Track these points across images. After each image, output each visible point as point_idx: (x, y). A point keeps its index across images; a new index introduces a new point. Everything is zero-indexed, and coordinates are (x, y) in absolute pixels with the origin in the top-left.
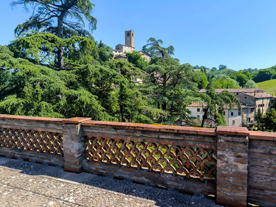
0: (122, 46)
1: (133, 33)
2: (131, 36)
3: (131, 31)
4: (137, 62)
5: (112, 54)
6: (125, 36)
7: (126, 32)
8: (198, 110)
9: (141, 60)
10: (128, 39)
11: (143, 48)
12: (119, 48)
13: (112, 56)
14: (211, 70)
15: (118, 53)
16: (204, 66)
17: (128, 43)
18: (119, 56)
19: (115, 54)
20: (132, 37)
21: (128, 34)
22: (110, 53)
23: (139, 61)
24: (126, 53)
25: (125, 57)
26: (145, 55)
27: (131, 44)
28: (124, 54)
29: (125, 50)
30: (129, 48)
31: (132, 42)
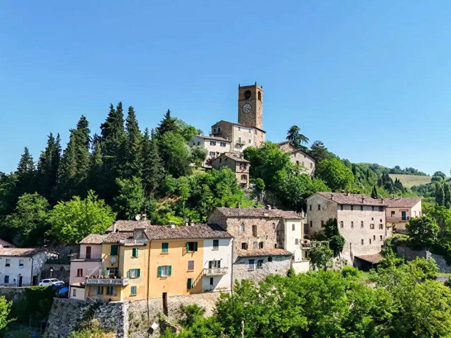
0: (231, 126)
1: (259, 92)
2: (255, 99)
3: (254, 87)
4: (279, 177)
5: (201, 150)
6: (238, 99)
7: (240, 88)
9: (289, 171)
10: (247, 106)
11: (290, 132)
12: (221, 131)
13: (202, 156)
14: (433, 179)
15: (218, 148)
16: (413, 167)
17: (247, 119)
18: (223, 159)
19: (211, 149)
20: (258, 101)
21: (248, 95)
22: (194, 147)
23: (283, 174)
24: (243, 145)
25: (240, 160)
26: (297, 154)
27: (255, 121)
28: (236, 150)
29: (240, 138)
30: (250, 132)
31: (257, 116)
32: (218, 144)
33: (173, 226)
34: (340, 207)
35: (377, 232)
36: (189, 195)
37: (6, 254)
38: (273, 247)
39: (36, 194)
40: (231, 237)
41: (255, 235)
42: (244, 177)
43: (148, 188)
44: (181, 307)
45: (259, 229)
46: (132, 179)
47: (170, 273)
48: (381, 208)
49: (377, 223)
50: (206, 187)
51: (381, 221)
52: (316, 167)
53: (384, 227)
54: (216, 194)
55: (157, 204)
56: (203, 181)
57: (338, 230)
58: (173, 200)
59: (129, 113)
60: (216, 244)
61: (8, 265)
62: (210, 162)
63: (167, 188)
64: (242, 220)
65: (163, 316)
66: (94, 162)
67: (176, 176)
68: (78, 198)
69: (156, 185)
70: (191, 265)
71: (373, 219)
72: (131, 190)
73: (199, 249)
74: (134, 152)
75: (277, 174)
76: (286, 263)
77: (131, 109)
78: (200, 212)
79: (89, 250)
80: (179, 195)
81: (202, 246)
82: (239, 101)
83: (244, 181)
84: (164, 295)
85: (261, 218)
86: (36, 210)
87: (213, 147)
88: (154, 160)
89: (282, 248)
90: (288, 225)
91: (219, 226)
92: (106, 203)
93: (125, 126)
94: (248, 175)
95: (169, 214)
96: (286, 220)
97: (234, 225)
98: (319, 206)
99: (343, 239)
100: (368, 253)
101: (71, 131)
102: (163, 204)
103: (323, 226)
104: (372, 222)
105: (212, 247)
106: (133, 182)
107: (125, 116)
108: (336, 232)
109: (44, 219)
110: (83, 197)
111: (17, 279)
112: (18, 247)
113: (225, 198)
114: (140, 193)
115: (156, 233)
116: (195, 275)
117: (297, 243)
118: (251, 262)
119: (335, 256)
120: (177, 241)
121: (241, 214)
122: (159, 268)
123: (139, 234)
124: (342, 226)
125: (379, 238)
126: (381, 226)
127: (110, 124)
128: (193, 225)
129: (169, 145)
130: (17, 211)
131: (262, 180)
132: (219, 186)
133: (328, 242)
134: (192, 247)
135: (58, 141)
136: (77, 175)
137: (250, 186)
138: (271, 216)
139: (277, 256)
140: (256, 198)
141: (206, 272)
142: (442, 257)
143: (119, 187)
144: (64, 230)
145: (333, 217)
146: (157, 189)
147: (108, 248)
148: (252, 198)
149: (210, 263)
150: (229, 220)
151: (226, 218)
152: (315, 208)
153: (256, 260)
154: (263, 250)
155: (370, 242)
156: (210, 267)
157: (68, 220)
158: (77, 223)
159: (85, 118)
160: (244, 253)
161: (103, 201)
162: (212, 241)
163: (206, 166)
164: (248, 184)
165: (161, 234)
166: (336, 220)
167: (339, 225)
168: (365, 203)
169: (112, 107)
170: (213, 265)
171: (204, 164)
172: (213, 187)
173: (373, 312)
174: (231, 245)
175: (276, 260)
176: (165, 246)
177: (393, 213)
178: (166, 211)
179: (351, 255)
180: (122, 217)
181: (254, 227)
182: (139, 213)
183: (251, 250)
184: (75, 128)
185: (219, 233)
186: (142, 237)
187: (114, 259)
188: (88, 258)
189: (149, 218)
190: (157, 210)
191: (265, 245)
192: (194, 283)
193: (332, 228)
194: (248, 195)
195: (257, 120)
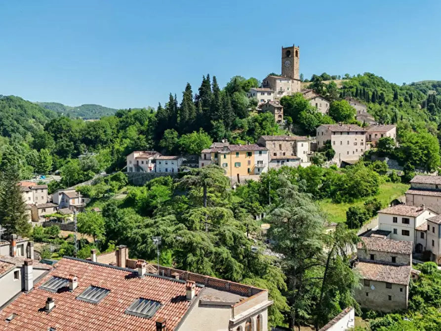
0: (275, 77)
1: (296, 51)
2: (293, 56)
3: (293, 47)
4: (301, 115)
5: (255, 100)
7: (283, 49)
8: (395, 220)
9: (308, 111)
10: (288, 62)
12: (268, 84)
13: (255, 104)
15: (266, 97)
17: (288, 73)
18: (268, 106)
20: (295, 58)
21: (288, 54)
22: (251, 98)
23: (304, 114)
24: (283, 92)
25: (277, 106)
26: (317, 99)
27: (293, 73)
28: (278, 96)
29: (281, 88)
30: (288, 82)
31: (295, 68)
32: (266, 94)
33: (240, 145)
34: (333, 133)
35: (359, 147)
36: (248, 129)
37: (165, 158)
38: (291, 155)
39: (173, 130)
40: (268, 150)
41: (280, 149)
42: (280, 116)
43: (227, 125)
44: (245, 180)
45: (283, 146)
46: (218, 121)
47: (240, 166)
48: (363, 133)
49: (359, 142)
50: (257, 124)
51: (362, 140)
52: (330, 106)
53: (364, 144)
54: (263, 128)
55: (232, 134)
56: (255, 120)
57: (331, 146)
58: (240, 132)
59: (214, 80)
60: (260, 153)
61: (166, 164)
62: (261, 106)
63: (236, 125)
64: (274, 142)
65: (238, 183)
66: (199, 112)
67: (241, 118)
68: (195, 132)
69: (231, 123)
70: (249, 162)
71: (356, 139)
72: (218, 127)
73: (252, 155)
74: (219, 106)
75: (300, 114)
76: (297, 162)
77: (214, 78)
78: (254, 138)
79: (205, 155)
80: (243, 129)
81: (254, 154)
82: (282, 58)
83: (280, 119)
84: (238, 175)
85: (284, 141)
86: (173, 138)
87: (263, 96)
88: (229, 110)
89: (296, 155)
90: (299, 144)
91: (262, 145)
92: (208, 134)
93: (212, 88)
94: (282, 115)
95: (237, 139)
96: (298, 141)
97: (270, 144)
98: (322, 133)
99: (334, 151)
100: (352, 159)
101: (183, 93)
102: (235, 133)
103: (324, 144)
104: (356, 141)
105: (258, 155)
106: (219, 123)
107: (211, 82)
108: (330, 147)
109: (178, 142)
110: (198, 131)
111: (171, 170)
112: (164, 155)
113: (268, 130)
114: (223, 129)
115: (232, 148)
116: (251, 167)
117: (304, 152)
118: (278, 162)
119: (329, 160)
120: (243, 151)
121: (274, 138)
122: (236, 163)
123: (226, 149)
124: (334, 143)
125: (361, 150)
126: (362, 144)
127: (203, 88)
128: (250, 144)
129: (237, 100)
130: (165, 138)
131: (291, 118)
132: (264, 123)
133: (325, 153)
134: (249, 154)
135: (176, 98)
136: (190, 119)
137: (283, 122)
138: (289, 139)
139: (291, 159)
140: (287, 129)
141: (256, 166)
142: (396, 161)
143: (213, 125)
144: (191, 148)
145: (329, 139)
146: (231, 126)
147: (213, 154)
148: (285, 129)
149: (258, 162)
150: (267, 142)
151: (265, 141)
152: (320, 134)
153: (281, 161)
154: (285, 156)
155: (354, 153)
156: (258, 163)
157: (193, 142)
158: (197, 144)
159: (189, 84)
160: (275, 157)
161: (207, 133)
162: (258, 152)
163: (259, 109)
164: (282, 120)
165: (236, 148)
166: (330, 141)
167: (332, 144)
168: (351, 130)
169: (204, 77)
170: (259, 163)
171: (257, 108)
172: (261, 124)
173: (336, 185)
174: (268, 154)
175: (291, 161)
176: (237, 154)
177: (376, 135)
178: (236, 138)
179: (340, 160)
180: (215, 141)
181: (280, 146)
182: (223, 139)
183: (278, 156)
184: (184, 91)
185: (262, 148)
186: (227, 150)
187: (216, 159)
188: (205, 159)
189: (228, 141)
190: (232, 137)
191: (286, 154)
192: (251, 170)
193: (328, 145)
194: (282, 127)
195: (295, 72)
